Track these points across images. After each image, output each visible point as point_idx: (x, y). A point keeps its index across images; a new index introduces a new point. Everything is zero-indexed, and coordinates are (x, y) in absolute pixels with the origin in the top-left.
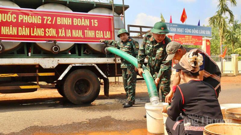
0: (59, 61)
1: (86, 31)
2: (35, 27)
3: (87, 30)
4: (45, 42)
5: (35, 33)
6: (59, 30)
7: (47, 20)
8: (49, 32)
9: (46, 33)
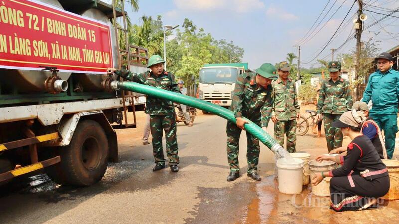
0: (63, 108)
1: (84, 50)
2: (16, 35)
3: (84, 48)
4: (40, 69)
5: (17, 49)
6: (52, 44)
7: (33, 22)
8: (37, 47)
9: (35, 50)
